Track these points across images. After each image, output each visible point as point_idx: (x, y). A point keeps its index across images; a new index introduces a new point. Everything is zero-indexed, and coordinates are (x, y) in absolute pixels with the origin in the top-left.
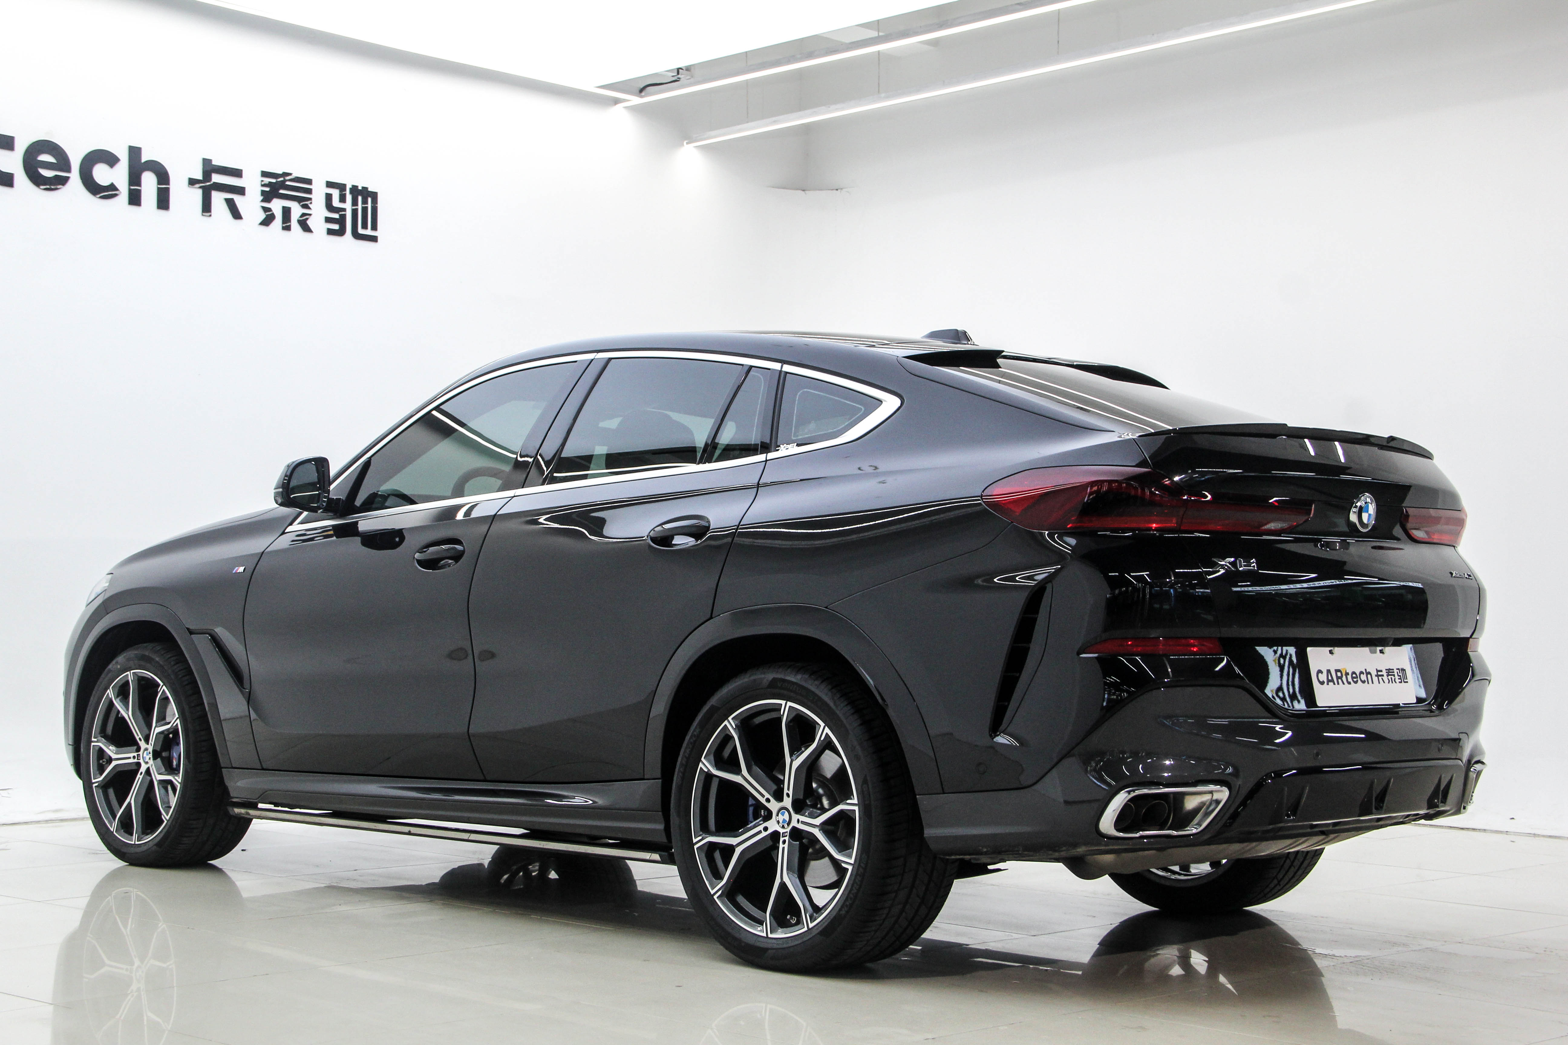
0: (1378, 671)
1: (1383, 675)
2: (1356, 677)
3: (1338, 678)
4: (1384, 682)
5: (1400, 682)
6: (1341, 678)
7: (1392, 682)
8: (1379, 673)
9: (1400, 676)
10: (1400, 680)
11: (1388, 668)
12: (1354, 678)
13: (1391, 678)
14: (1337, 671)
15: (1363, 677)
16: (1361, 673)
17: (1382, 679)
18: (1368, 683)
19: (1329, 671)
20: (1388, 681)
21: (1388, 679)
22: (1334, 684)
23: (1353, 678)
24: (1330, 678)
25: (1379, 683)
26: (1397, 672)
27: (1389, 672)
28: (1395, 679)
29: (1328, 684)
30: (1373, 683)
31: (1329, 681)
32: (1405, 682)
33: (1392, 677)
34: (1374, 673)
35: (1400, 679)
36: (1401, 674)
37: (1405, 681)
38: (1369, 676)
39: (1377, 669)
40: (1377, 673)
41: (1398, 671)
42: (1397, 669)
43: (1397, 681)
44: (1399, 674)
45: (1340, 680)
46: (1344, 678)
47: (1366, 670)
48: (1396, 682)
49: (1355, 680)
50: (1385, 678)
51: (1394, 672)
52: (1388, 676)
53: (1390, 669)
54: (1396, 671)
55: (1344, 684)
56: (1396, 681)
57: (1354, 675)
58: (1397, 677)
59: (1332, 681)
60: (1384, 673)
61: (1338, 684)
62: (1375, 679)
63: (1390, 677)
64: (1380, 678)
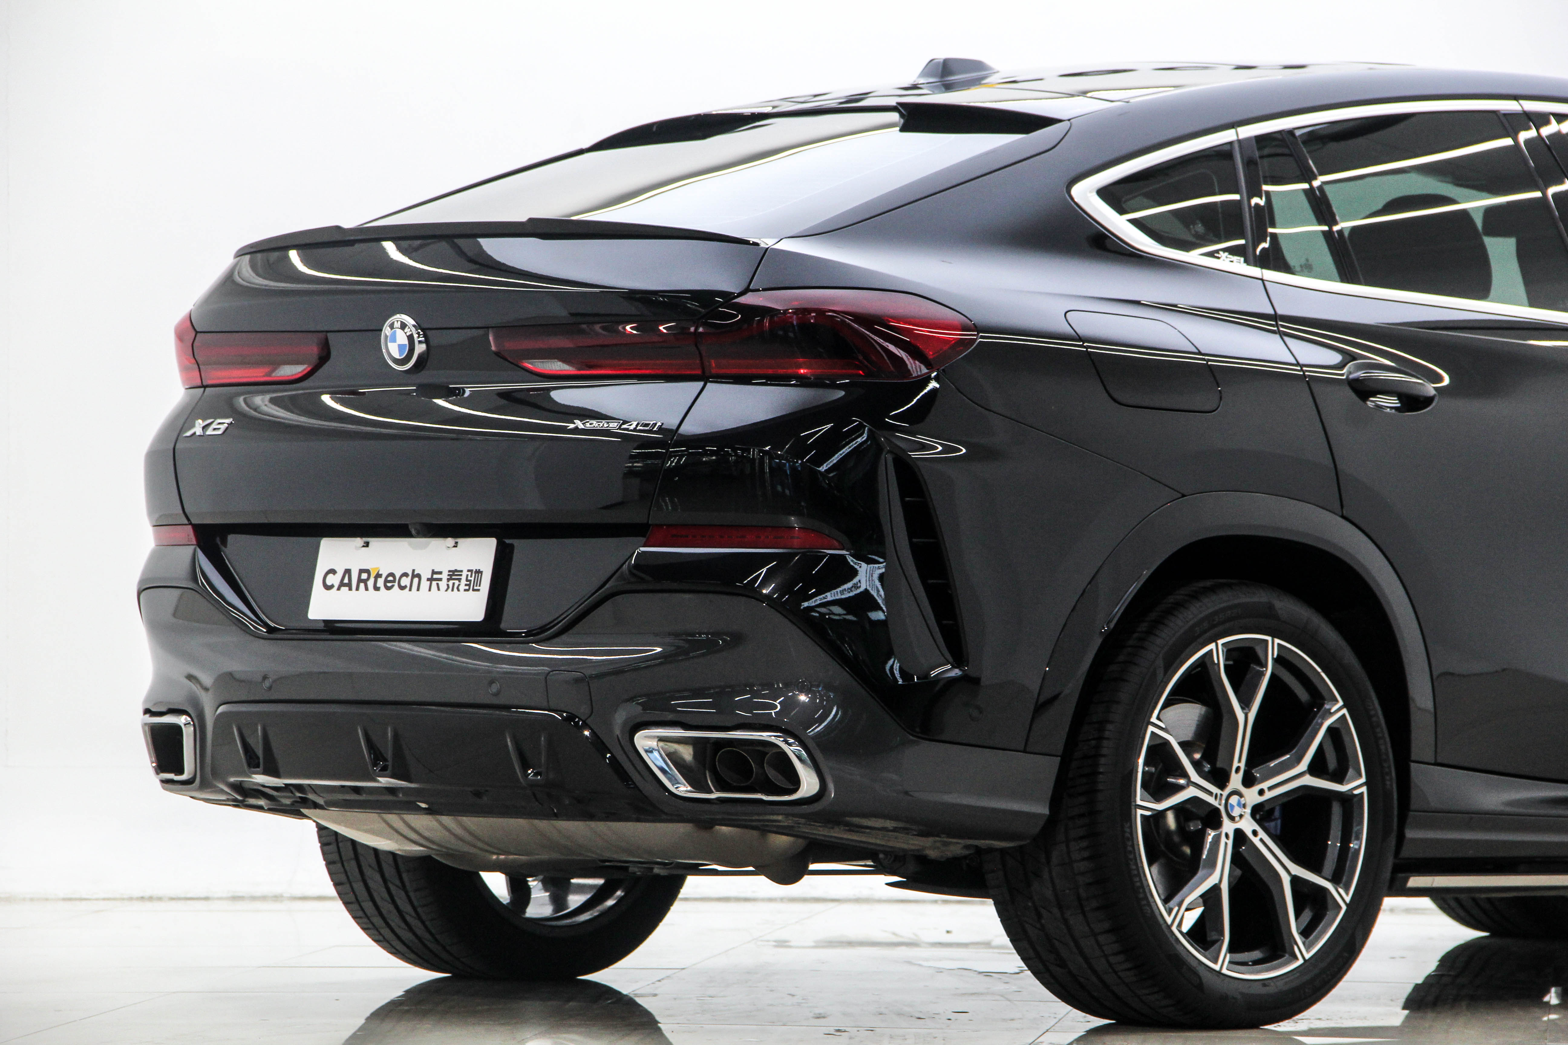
0: (434, 572)
1: (440, 580)
2: (391, 581)
3: (360, 580)
4: (439, 589)
5: (465, 590)
6: (365, 582)
7: (453, 590)
8: (435, 576)
9: (470, 581)
10: (467, 588)
11: (453, 569)
12: (390, 581)
13: (454, 584)
14: (361, 571)
15: (405, 581)
16: (405, 575)
17: (438, 584)
18: (410, 590)
19: (348, 572)
20: (446, 587)
21: (448, 585)
22: (350, 589)
23: (386, 581)
24: (346, 581)
25: (430, 590)
26: (467, 575)
27: (454, 574)
28: (459, 585)
29: (339, 589)
30: (418, 590)
31: (342, 584)
32: (474, 590)
33: (457, 583)
34: (426, 575)
35: (469, 585)
36: (472, 579)
37: (475, 588)
38: (416, 580)
39: (433, 570)
40: (432, 576)
41: (469, 573)
42: (469, 571)
43: (462, 587)
44: (469, 578)
45: (362, 585)
46: (371, 583)
47: (414, 571)
48: (458, 590)
49: (389, 585)
50: (443, 584)
51: (461, 575)
52: (448, 580)
53: (456, 571)
54: (464, 574)
55: (367, 589)
56: (460, 588)
57: (391, 578)
58: (464, 582)
59: (349, 585)
60: (445, 576)
61: (357, 589)
62: (425, 584)
63: (451, 583)
64: (434, 583)
